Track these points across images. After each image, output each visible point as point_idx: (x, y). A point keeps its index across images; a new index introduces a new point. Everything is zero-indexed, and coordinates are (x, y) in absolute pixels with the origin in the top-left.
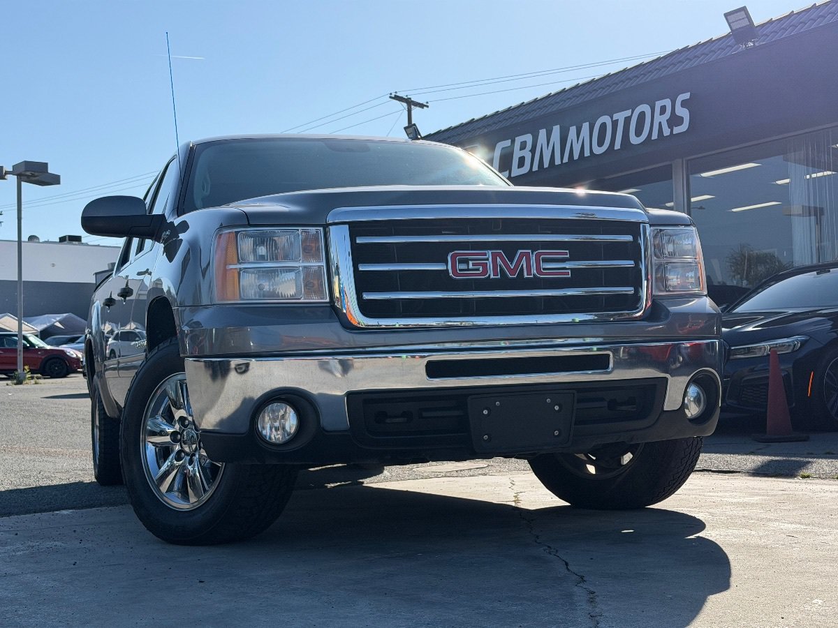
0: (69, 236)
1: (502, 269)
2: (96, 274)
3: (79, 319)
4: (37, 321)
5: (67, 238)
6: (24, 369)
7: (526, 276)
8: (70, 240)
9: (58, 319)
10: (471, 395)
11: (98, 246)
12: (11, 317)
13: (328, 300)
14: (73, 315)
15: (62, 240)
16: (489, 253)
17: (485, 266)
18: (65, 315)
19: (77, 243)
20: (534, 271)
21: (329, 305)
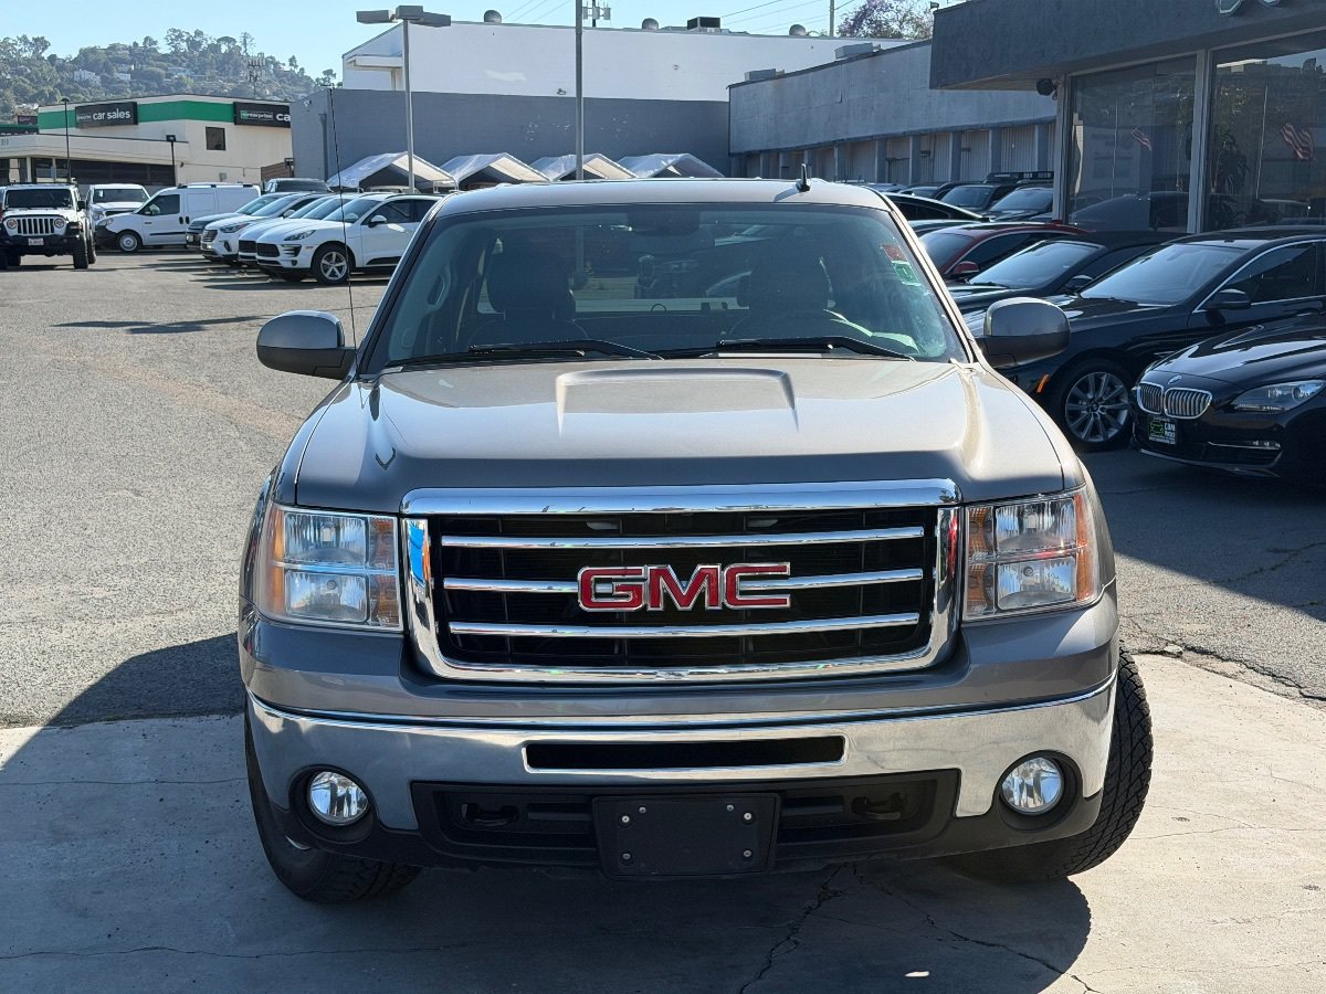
0: (702, 19)
1: (667, 596)
2: (731, 87)
3: (700, 162)
4: (639, 166)
5: (699, 21)
6: (585, 266)
7: (707, 607)
8: (702, 25)
9: (670, 161)
10: (596, 796)
11: (745, 33)
12: (603, 159)
13: (401, 628)
14: (691, 157)
15: (692, 24)
16: (646, 570)
17: (638, 590)
18: (680, 156)
19: (713, 29)
20: (723, 599)
21: (402, 636)
